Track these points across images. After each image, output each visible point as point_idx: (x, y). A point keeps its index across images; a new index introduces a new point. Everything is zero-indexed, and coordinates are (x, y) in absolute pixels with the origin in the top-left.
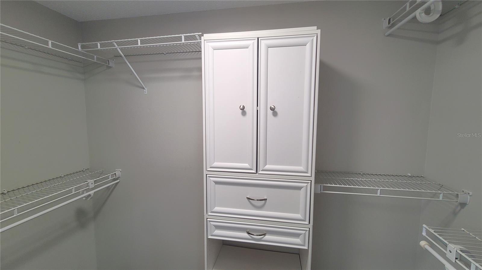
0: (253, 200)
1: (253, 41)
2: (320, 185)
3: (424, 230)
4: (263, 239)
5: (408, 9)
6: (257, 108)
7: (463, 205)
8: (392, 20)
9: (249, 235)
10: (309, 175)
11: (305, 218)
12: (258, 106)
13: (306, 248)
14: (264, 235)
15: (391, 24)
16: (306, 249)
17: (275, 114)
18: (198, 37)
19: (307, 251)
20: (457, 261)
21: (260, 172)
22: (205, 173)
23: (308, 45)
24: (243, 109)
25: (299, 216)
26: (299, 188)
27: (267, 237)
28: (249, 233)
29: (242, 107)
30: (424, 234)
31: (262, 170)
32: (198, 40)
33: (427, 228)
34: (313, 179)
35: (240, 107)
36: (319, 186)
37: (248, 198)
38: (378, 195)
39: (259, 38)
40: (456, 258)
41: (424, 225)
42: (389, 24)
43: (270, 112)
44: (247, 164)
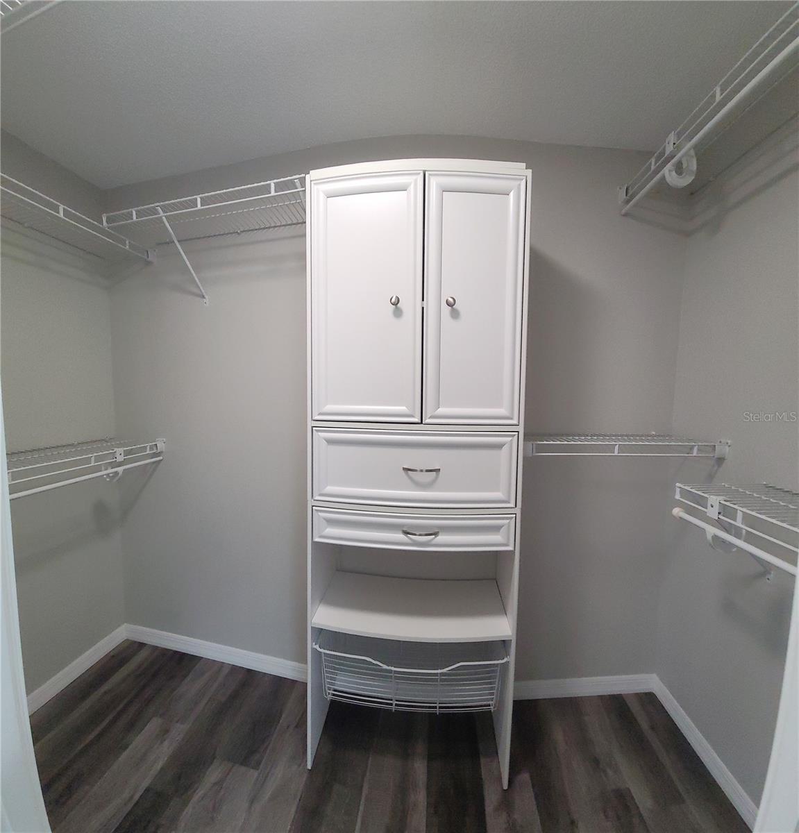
0: (415, 471)
1: (414, 177)
2: (532, 442)
3: (678, 490)
4: (434, 542)
5: (653, 167)
6: (422, 304)
7: (720, 460)
8: (630, 188)
9: (408, 537)
10: (515, 422)
11: (509, 496)
12: (423, 300)
13: (510, 548)
14: (436, 534)
15: (629, 196)
16: (510, 551)
17: (455, 314)
18: (298, 184)
19: (513, 552)
20: (721, 517)
21: (428, 421)
22: (310, 424)
23: (512, 194)
24: (396, 303)
25: (498, 495)
26: (499, 446)
27: (442, 538)
28: (406, 533)
29: (393, 300)
30: (678, 497)
31: (431, 417)
32: (297, 188)
33: (682, 486)
34: (521, 429)
35: (391, 300)
36: (530, 444)
37: (404, 469)
38: (616, 454)
39: (426, 173)
40: (719, 513)
41: (678, 484)
42: (626, 195)
43: (446, 310)
44: (404, 408)
